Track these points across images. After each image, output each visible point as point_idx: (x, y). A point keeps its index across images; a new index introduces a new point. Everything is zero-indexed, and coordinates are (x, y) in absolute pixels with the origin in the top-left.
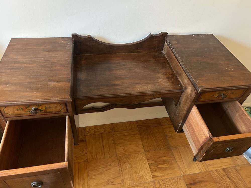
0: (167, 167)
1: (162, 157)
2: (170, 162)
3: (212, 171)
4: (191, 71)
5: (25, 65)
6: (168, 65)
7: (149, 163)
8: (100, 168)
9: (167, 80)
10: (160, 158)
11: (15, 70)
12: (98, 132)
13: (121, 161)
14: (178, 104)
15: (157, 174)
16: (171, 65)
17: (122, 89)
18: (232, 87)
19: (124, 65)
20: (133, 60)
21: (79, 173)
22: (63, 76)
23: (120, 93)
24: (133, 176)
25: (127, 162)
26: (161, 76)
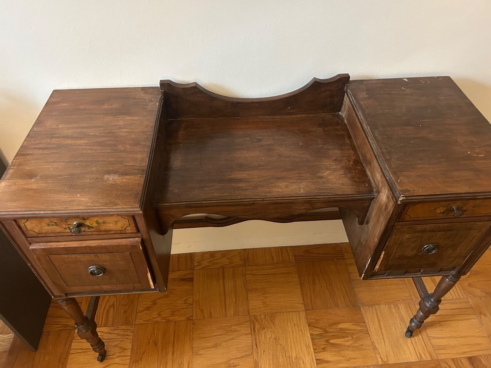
0: (348, 344)
1: (339, 323)
2: (354, 334)
3: (444, 361)
4: (388, 157)
5: (69, 142)
6: (348, 141)
7: (311, 332)
8: (216, 336)
9: (342, 172)
10: (335, 324)
11: (50, 151)
12: (217, 264)
13: (256, 323)
14: (365, 223)
15: (326, 356)
16: (354, 141)
17: (248, 189)
18: (474, 195)
19: (260, 140)
20: (278, 130)
21: (175, 342)
22: (132, 164)
23: (243, 198)
24: (277, 356)
25: (267, 328)
26: (331, 163)
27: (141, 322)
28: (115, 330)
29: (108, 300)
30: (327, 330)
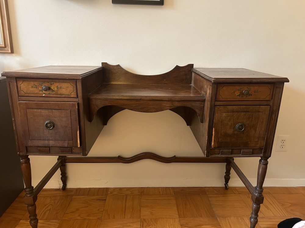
1: (202, 225)
10: (199, 225)
12: (123, 193)
13: (145, 223)
14: (204, 119)
23: (135, 95)
25: (152, 225)
27: (66, 218)
28: (47, 222)
29: (48, 207)
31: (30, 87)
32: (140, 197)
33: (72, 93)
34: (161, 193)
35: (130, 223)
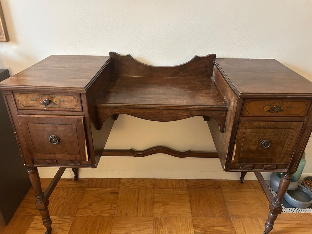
5: (54, 68)
6: (215, 87)
8: (128, 227)
9: (209, 98)
11: (42, 70)
12: (136, 186)
13: (157, 222)
14: (224, 130)
16: (218, 87)
17: (152, 101)
22: (86, 76)
23: (148, 104)
25: (165, 225)
26: (203, 94)
27: (79, 215)
28: (61, 218)
29: (61, 201)
30: (207, 230)
31: (29, 99)
32: (153, 191)
33: (76, 107)
34: (174, 187)
35: (143, 222)
